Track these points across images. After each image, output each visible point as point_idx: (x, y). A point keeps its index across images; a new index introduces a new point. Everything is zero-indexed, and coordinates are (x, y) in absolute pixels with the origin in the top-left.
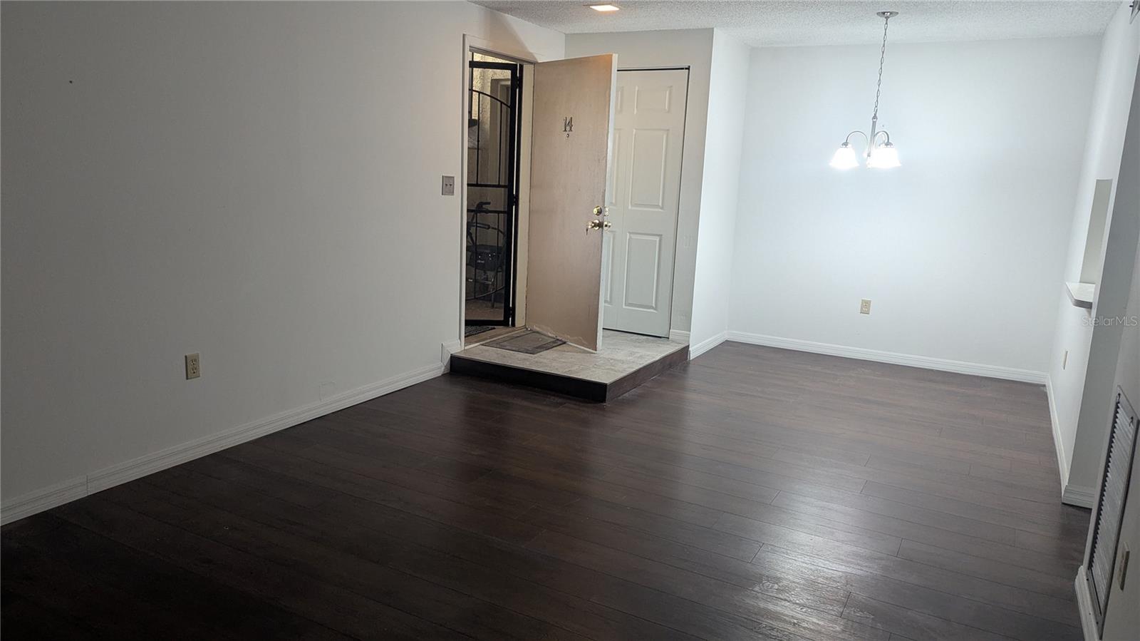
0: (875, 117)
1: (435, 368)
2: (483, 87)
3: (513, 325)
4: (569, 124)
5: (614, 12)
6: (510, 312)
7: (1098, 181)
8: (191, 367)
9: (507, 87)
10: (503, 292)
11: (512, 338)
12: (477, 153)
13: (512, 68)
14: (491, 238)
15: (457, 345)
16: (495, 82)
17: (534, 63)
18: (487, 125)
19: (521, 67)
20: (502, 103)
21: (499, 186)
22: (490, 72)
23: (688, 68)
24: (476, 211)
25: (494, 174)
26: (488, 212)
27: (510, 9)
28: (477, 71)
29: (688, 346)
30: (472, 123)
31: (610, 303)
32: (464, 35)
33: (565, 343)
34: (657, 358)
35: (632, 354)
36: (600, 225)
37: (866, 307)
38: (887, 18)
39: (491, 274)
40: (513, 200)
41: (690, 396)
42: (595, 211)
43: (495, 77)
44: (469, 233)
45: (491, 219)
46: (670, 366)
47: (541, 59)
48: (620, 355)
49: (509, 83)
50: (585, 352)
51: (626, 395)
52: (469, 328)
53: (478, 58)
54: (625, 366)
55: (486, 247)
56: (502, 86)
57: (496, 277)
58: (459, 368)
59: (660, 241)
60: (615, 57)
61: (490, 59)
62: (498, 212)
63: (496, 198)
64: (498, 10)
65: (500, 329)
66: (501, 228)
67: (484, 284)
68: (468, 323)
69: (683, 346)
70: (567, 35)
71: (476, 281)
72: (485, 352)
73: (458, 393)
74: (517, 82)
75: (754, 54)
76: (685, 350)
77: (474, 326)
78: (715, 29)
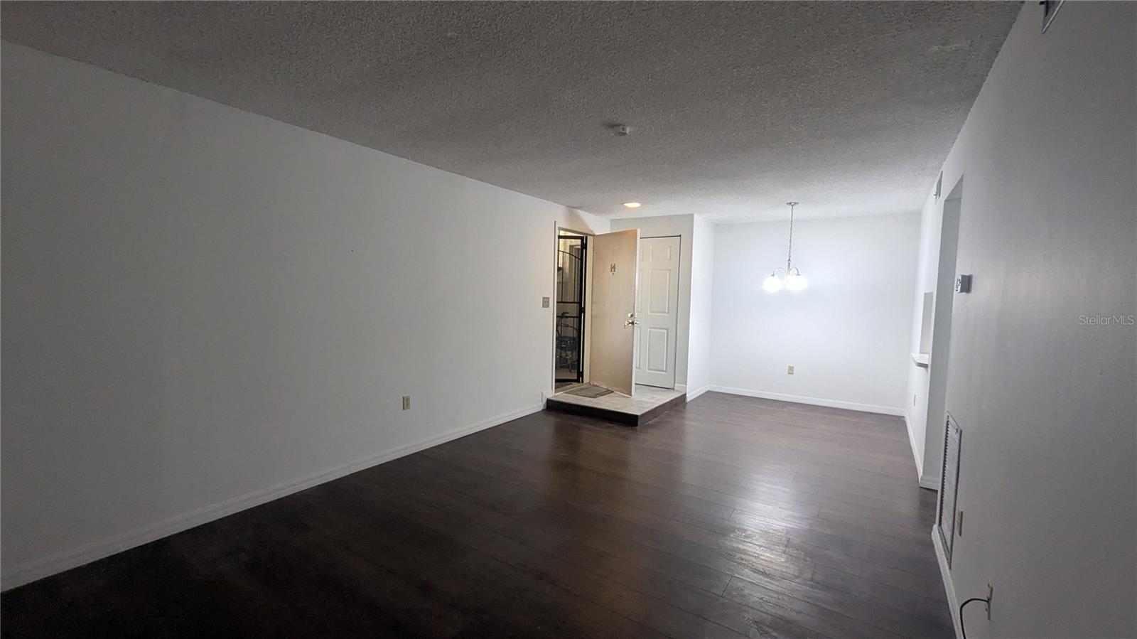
0: (789, 260)
1: (539, 406)
2: (565, 249)
3: (582, 382)
4: (613, 268)
5: (637, 208)
6: (581, 374)
7: (925, 294)
8: (406, 403)
9: (578, 249)
10: (576, 363)
11: (582, 389)
12: (562, 285)
13: (582, 238)
14: (570, 333)
15: (551, 393)
16: (571, 247)
17: (594, 235)
18: (567, 271)
19: (586, 238)
20: (576, 257)
21: (574, 302)
22: (569, 240)
23: (680, 236)
24: (561, 316)
25: (571, 295)
26: (567, 317)
27: (580, 208)
28: (562, 241)
29: (685, 394)
30: (559, 269)
31: (639, 368)
32: (555, 222)
33: (612, 392)
34: (668, 400)
35: (653, 398)
36: (633, 323)
37: (791, 370)
38: (793, 206)
39: (569, 353)
40: (582, 310)
41: (687, 422)
42: (629, 315)
43: (572, 244)
44: (557, 330)
45: (570, 321)
46: (676, 405)
47: (597, 234)
48: (646, 399)
49: (580, 247)
50: (624, 397)
51: (650, 422)
52: (557, 384)
53: (562, 233)
54: (649, 405)
55: (566, 337)
56: (576, 249)
57: (572, 354)
58: (553, 407)
59: (667, 333)
60: (639, 230)
61: (569, 234)
62: (574, 317)
63: (572, 310)
64: (574, 207)
65: (575, 384)
66: (575, 327)
67: (565, 358)
68: (557, 381)
69: (682, 394)
70: (612, 220)
71: (561, 357)
72: (567, 396)
73: (552, 420)
74: (584, 246)
75: (718, 228)
76: (684, 396)
77: (560, 382)
78: (695, 215)
